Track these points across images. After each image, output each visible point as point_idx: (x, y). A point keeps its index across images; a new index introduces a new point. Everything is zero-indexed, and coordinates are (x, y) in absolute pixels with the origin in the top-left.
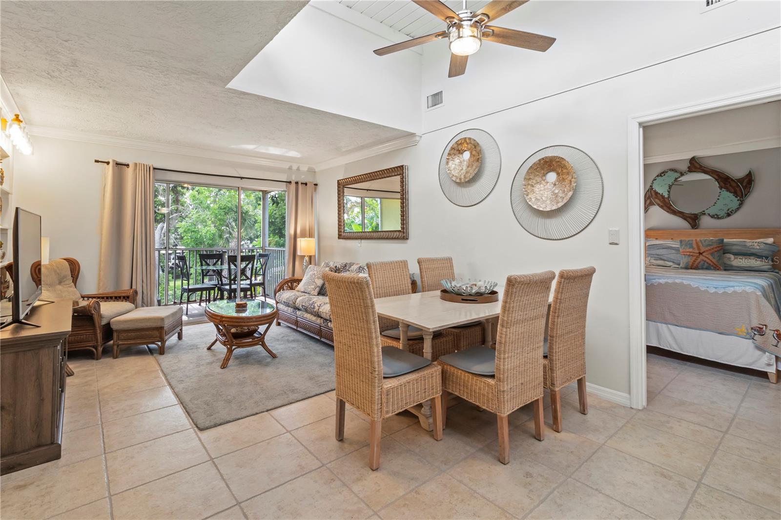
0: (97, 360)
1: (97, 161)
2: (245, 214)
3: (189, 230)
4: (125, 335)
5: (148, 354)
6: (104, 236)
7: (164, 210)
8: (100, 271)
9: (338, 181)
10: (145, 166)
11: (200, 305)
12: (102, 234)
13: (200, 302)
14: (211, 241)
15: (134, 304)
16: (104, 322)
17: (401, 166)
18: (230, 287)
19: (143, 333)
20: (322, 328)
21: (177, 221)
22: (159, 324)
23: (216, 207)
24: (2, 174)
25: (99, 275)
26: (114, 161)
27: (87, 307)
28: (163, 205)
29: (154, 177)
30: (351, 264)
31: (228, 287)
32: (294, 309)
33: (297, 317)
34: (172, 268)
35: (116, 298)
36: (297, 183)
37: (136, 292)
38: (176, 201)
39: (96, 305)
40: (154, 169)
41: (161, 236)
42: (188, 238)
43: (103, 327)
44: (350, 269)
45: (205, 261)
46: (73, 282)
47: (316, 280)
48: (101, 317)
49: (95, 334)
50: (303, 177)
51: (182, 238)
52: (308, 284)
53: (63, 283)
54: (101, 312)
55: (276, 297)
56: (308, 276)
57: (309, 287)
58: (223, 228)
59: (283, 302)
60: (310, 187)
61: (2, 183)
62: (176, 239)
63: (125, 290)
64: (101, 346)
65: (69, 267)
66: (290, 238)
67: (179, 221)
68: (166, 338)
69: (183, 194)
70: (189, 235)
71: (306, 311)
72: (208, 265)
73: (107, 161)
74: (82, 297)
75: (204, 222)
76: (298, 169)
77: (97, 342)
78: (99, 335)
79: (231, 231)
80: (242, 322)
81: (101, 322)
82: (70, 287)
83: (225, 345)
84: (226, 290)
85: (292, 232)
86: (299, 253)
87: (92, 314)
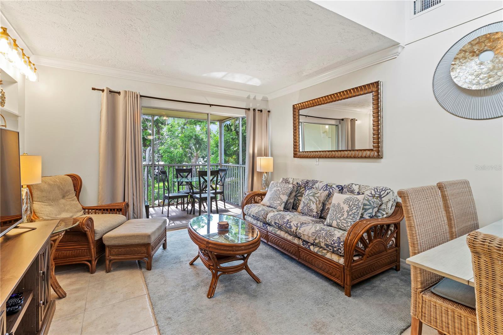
0: (92, 273)
1: (93, 89)
2: (201, 140)
3: (166, 151)
4: (116, 250)
5: (137, 268)
6: (101, 155)
7: (150, 138)
8: (99, 185)
9: (294, 106)
10: (133, 93)
11: (177, 207)
12: (100, 153)
13: (177, 205)
14: (180, 159)
15: (126, 216)
16: (97, 238)
17: (375, 82)
18: (200, 196)
19: (132, 249)
20: (300, 248)
21: (159, 146)
22: (145, 241)
23: (183, 135)
24: (3, 95)
25: (99, 188)
26: (107, 88)
27: (81, 224)
28: (150, 135)
29: (141, 103)
30: (315, 182)
31: (198, 196)
32: (264, 223)
33: (268, 232)
34: (157, 175)
35: (111, 210)
36: (254, 110)
37: (127, 205)
38: (158, 132)
39: (89, 222)
40: (141, 96)
41: (149, 155)
42: (166, 157)
43: (97, 242)
44: (314, 187)
45: (180, 175)
46: (76, 196)
47: (281, 196)
48: (95, 233)
49: (90, 249)
50: (258, 105)
51: (162, 156)
52: (272, 199)
53: (67, 197)
54: (95, 228)
55: (244, 210)
56: (272, 192)
57: (275, 202)
58: (187, 150)
59: (251, 216)
60: (264, 113)
61: (3, 104)
62: (158, 157)
63: (118, 203)
64: (95, 260)
65: (72, 182)
66: (249, 157)
67: (160, 146)
68: (153, 253)
69: (162, 128)
70: (167, 154)
71: (280, 228)
72: (182, 177)
73: (102, 89)
74: (83, 209)
75: (175, 146)
76: (255, 99)
77: (91, 257)
78: (92, 250)
79: (193, 152)
80: (231, 251)
81: (95, 238)
82: (73, 200)
83: (210, 269)
84: (197, 198)
85: (251, 152)
86: (258, 169)
87: (86, 231)
